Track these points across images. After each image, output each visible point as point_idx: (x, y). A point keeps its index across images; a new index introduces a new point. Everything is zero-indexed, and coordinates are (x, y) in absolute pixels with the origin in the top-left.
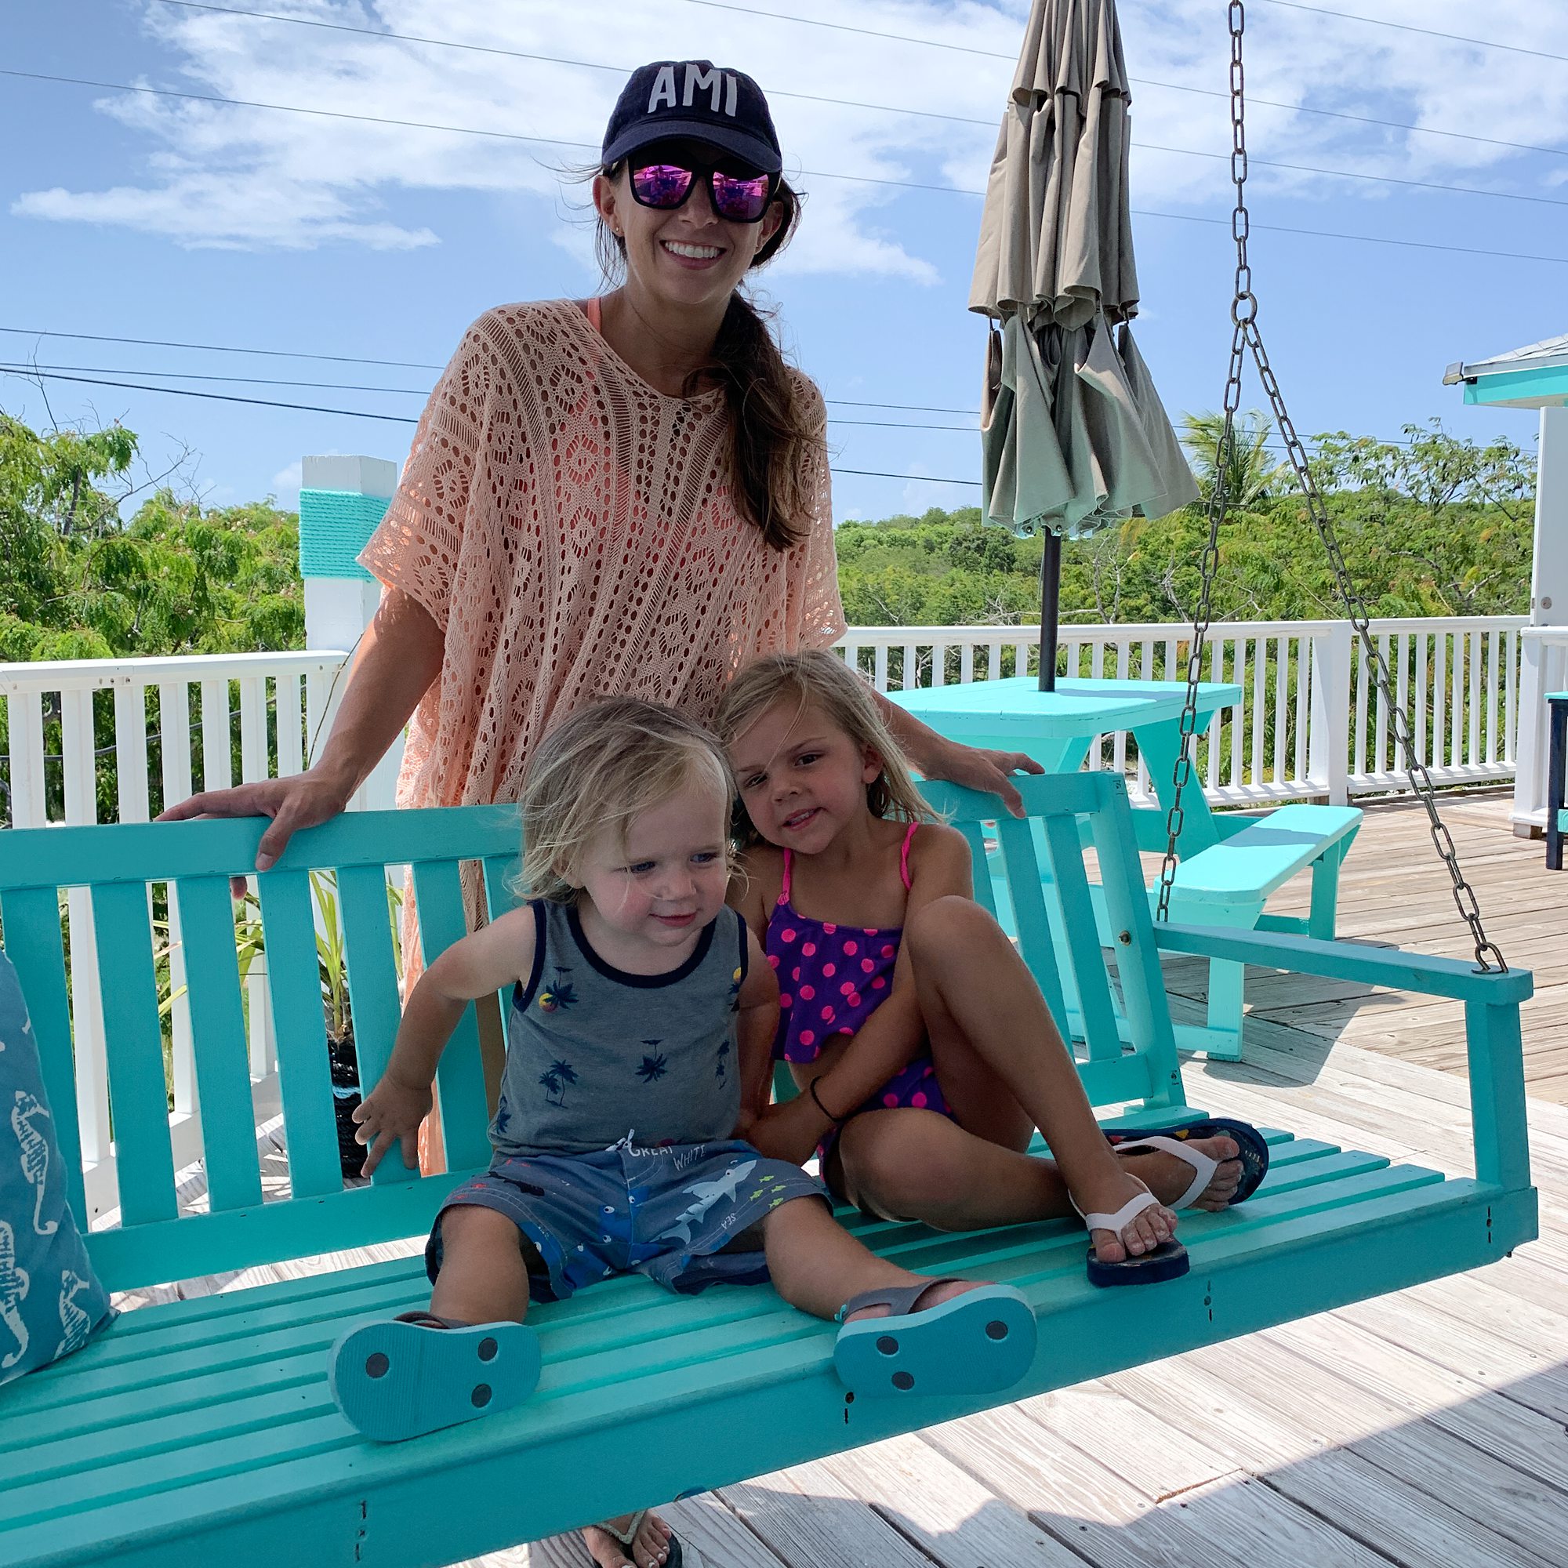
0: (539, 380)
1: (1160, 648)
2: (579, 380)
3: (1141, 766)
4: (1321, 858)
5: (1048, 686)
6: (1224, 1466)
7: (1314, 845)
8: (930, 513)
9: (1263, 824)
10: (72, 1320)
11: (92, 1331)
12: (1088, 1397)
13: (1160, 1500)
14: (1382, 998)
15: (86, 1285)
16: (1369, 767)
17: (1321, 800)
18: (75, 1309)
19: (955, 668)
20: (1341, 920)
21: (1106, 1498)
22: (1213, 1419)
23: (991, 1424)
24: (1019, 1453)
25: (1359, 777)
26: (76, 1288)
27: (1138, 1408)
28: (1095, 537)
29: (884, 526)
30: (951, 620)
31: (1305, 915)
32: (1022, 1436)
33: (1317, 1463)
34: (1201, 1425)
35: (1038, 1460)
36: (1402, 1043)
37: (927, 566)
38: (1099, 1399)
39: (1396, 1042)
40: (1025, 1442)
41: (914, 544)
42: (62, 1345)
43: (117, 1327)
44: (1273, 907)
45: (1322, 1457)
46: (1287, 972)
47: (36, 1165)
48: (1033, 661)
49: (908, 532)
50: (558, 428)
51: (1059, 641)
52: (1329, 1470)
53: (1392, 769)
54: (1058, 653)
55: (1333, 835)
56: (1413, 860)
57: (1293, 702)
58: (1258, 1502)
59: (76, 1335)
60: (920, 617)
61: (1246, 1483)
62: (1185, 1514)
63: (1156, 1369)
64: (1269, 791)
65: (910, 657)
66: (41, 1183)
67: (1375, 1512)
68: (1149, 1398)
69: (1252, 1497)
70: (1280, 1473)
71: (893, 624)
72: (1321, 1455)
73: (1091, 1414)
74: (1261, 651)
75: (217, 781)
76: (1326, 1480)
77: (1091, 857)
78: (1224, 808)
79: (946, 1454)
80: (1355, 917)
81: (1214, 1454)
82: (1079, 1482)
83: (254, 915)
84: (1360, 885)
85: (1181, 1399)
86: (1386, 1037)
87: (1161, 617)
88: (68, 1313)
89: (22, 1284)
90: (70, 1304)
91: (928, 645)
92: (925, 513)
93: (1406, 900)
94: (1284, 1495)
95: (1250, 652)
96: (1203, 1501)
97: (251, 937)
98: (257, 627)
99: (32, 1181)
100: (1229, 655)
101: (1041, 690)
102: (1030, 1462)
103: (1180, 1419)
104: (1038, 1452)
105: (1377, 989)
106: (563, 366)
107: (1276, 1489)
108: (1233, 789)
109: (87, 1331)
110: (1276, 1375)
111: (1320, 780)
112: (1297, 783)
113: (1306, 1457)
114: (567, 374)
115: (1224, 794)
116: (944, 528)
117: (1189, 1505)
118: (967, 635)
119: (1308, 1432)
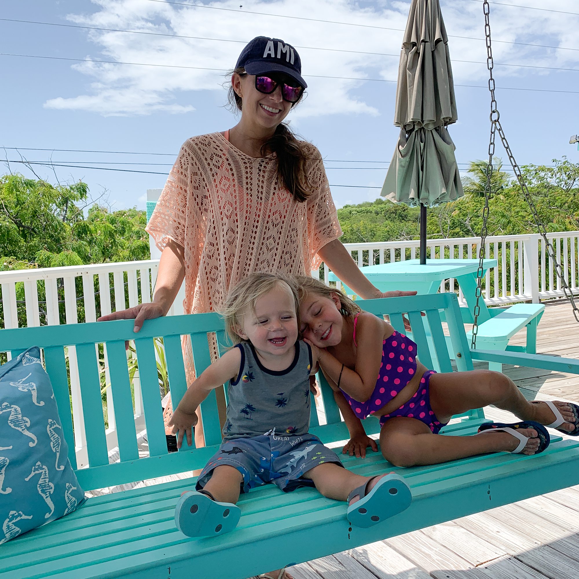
0: (206, 159)
1: (465, 247)
2: (221, 157)
3: (460, 291)
4: (530, 323)
5: (423, 262)
6: (502, 553)
7: (527, 319)
8: (377, 200)
9: (507, 311)
10: (70, 501)
11: (78, 505)
12: (448, 528)
13: (477, 566)
14: (555, 376)
15: (75, 488)
16: (547, 288)
17: (529, 302)
18: (71, 497)
19: (388, 258)
20: (538, 347)
21: (456, 565)
22: (496, 535)
23: (412, 538)
24: (422, 549)
25: (543, 292)
26: (71, 490)
27: (467, 531)
28: (439, 207)
29: (360, 206)
30: (387, 239)
31: (524, 345)
32: (423, 542)
33: (537, 551)
34: (492, 538)
35: (430, 551)
36: (563, 392)
37: (376, 220)
38: (452, 528)
39: (561, 392)
40: (424, 544)
41: (371, 212)
42: (67, 510)
43: (87, 503)
44: (511, 343)
45: (538, 549)
46: (518, 366)
47: (56, 446)
48: (418, 254)
49: (369, 208)
50: (215, 175)
51: (427, 246)
52: (541, 554)
53: (556, 289)
54: (427, 250)
55: (534, 314)
56: (565, 323)
57: (517, 264)
58: (515, 566)
59: (72, 506)
60: (374, 239)
61: (510, 559)
62: (486, 571)
63: (474, 517)
64: (509, 299)
65: (371, 254)
66: (58, 452)
67: (559, 569)
68: (471, 528)
69: (512, 564)
70: (522, 555)
71: (364, 242)
72: (538, 548)
73: (450, 534)
74: (504, 246)
75: (120, 307)
76: (541, 558)
77: (445, 326)
78: (493, 306)
79: (395, 549)
80: (543, 345)
81: (497, 548)
82: (445, 559)
83: (135, 356)
84: (545, 333)
85: (484, 528)
86: (557, 390)
87: (466, 235)
88: (68, 498)
89: (51, 488)
90: (69, 495)
91: (377, 249)
92: (375, 201)
93: (563, 338)
94: (525, 564)
95: (500, 247)
96: (493, 566)
97: (134, 365)
98: (133, 252)
99: (55, 452)
100: (492, 249)
101: (421, 264)
102: (427, 552)
103: (483, 535)
104: (430, 548)
105: (553, 372)
106: (214, 153)
107: (521, 561)
108: (496, 299)
109: (76, 505)
110: (520, 518)
111: (528, 294)
112: (520, 296)
113: (532, 549)
114: (216, 156)
115: (492, 301)
116: (383, 206)
117: (488, 568)
118: (392, 245)
119: (533, 540)
